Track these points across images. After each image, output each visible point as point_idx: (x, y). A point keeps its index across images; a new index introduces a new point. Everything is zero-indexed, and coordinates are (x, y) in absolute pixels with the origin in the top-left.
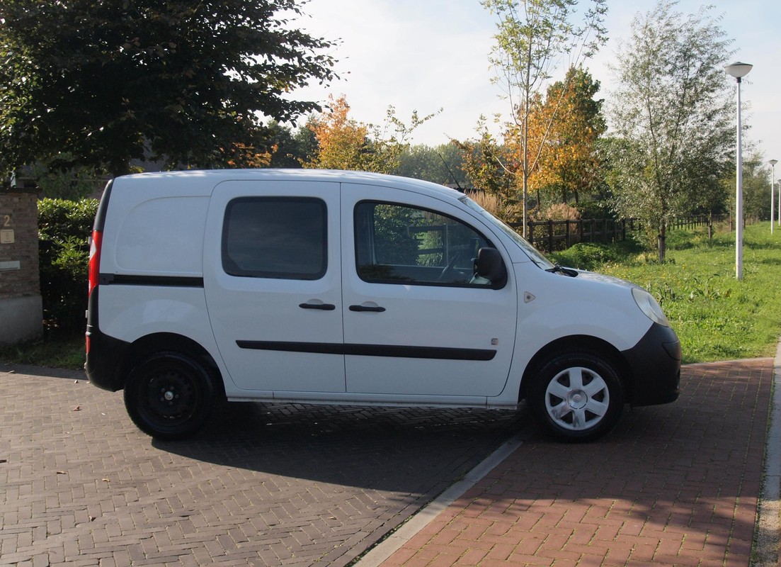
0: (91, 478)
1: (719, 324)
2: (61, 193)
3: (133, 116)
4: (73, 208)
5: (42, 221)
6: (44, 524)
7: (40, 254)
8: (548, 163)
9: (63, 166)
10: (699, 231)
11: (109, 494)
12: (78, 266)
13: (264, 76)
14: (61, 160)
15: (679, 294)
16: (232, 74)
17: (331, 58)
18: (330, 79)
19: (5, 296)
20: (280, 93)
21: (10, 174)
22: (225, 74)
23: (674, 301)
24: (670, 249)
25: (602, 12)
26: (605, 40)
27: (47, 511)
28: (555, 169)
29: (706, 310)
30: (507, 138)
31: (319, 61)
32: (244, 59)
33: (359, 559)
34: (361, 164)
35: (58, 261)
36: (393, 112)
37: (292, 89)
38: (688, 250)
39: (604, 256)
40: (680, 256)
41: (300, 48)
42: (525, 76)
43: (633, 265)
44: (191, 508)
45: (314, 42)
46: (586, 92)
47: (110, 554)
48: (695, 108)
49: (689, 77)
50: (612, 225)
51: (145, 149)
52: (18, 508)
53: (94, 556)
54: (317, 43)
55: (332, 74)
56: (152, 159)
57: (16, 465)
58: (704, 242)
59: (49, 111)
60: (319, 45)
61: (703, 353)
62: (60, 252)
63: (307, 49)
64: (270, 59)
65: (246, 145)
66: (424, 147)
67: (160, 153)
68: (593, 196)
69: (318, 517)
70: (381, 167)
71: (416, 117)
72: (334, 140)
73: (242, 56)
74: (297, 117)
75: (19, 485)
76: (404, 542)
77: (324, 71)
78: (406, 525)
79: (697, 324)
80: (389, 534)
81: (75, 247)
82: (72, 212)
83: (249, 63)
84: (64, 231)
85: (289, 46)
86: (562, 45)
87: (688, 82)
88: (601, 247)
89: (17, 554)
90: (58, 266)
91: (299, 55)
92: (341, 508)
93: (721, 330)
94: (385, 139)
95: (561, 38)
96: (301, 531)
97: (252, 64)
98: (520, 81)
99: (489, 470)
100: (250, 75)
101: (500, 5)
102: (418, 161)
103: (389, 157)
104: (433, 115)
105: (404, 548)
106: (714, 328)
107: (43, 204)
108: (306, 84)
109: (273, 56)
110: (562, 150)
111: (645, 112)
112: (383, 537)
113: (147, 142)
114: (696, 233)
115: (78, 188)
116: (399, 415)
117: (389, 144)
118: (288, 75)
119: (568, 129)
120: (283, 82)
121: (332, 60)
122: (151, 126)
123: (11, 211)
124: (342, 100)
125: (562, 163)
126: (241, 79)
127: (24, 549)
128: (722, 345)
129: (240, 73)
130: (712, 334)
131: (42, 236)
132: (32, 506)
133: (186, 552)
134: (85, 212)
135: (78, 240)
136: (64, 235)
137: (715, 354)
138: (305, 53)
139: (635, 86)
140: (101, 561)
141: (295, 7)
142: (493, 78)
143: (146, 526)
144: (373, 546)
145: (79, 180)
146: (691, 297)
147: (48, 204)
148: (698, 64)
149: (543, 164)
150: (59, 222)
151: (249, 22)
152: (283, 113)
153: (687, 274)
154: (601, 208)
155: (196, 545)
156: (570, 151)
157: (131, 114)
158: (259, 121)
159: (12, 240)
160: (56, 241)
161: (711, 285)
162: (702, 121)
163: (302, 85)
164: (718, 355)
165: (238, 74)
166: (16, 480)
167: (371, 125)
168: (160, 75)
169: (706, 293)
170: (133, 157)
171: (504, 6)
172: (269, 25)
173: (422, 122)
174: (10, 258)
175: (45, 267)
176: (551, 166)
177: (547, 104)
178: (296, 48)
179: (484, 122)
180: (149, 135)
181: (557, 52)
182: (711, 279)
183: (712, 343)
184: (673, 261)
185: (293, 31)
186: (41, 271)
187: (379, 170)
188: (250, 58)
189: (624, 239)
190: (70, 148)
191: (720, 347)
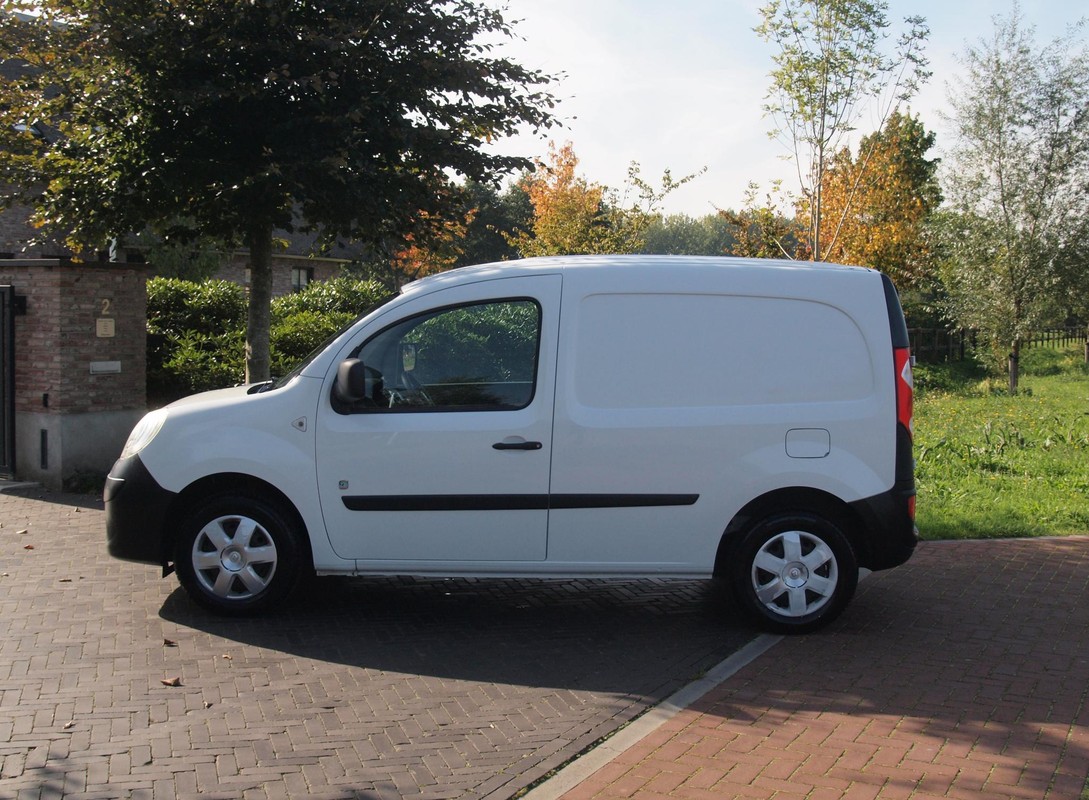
0: (206, 653)
1: (1082, 484)
2: (176, 268)
3: (277, 171)
4: (194, 291)
5: (152, 307)
6: (146, 708)
7: (147, 353)
8: (858, 246)
9: (182, 235)
10: (1073, 349)
11: (231, 675)
12: (197, 370)
13: (459, 120)
14: (182, 226)
15: (1030, 439)
16: (415, 117)
17: (551, 96)
18: (549, 125)
19: (100, 408)
20: (478, 144)
21: (110, 243)
22: (405, 117)
23: (1022, 449)
24: (1027, 374)
25: (921, 36)
26: (927, 75)
27: (150, 692)
28: (867, 255)
29: (1066, 462)
30: (800, 208)
31: (534, 100)
32: (430, 97)
33: (555, 773)
34: (590, 242)
35: (172, 363)
36: (637, 170)
37: (496, 138)
38: (1054, 377)
39: (932, 381)
40: (1040, 386)
41: (508, 84)
42: (817, 128)
43: (970, 396)
44: (337, 697)
45: (527, 76)
46: (915, 147)
47: (230, 751)
48: (1067, 174)
49: (1060, 131)
50: (945, 339)
51: (293, 216)
52: (112, 686)
53: (210, 752)
54: (532, 77)
55: (551, 118)
56: (302, 230)
57: (110, 632)
58: (1077, 367)
59: (166, 161)
60: (534, 80)
61: (1053, 523)
62: (174, 351)
63: (517, 85)
64: (467, 98)
65: (430, 215)
66: (684, 218)
67: (313, 222)
68: (923, 295)
69: (503, 718)
70: (619, 246)
71: (668, 179)
72: (555, 206)
73: (429, 93)
74: (501, 177)
75: (114, 657)
76: (616, 755)
77: (540, 115)
78: (620, 734)
79: (1051, 483)
80: (596, 743)
81: (195, 345)
82: (193, 297)
83: (438, 102)
84: (181, 324)
85: (492, 80)
86: (868, 85)
87: (1058, 137)
88: (929, 369)
89: (110, 745)
90: (171, 370)
91: (506, 93)
92: (535, 708)
93: (1084, 492)
94: (624, 208)
95: (867, 74)
96: (480, 734)
97: (443, 103)
98: (810, 134)
99: (738, 668)
100: (438, 119)
101: (780, 30)
102: (674, 236)
103: (629, 233)
104: (693, 177)
105: (615, 762)
106: (1074, 489)
107: (154, 285)
108: (516, 132)
109: (471, 94)
110: (878, 229)
111: (994, 180)
112: (588, 747)
113: (297, 207)
114: (1068, 353)
115: (200, 264)
116: (623, 590)
117: (629, 214)
118: (491, 120)
119: (887, 200)
120: (484, 128)
121: (552, 100)
122: (301, 186)
123: (111, 293)
124: (567, 149)
125: (876, 247)
126: (426, 124)
127: (120, 738)
128: (1082, 512)
129: (426, 116)
130: (1069, 497)
131: (151, 329)
132: (130, 685)
133: (328, 753)
134: (210, 298)
135: (199, 335)
136: (181, 327)
137: (1070, 525)
138: (514, 90)
139: (979, 143)
140: (218, 758)
141: (503, 26)
142: (771, 131)
143: (277, 717)
144: (574, 758)
145: (202, 252)
146: (1047, 444)
147: (160, 285)
148: (1072, 113)
149: (850, 248)
150: (174, 310)
151: (439, 47)
152: (483, 171)
153: (1046, 412)
154: (930, 313)
155: (343, 745)
156: (889, 230)
157: (275, 168)
158: (449, 181)
159: (111, 333)
160: (170, 337)
161: (1078, 429)
162: (1077, 194)
163: (510, 133)
164: (1075, 527)
165: (423, 116)
166: (109, 651)
167: (606, 188)
168: (317, 117)
169: (1068, 439)
170: (278, 226)
171: (788, 31)
172: (467, 52)
173: (676, 186)
174: (108, 358)
175: (153, 371)
176: (861, 252)
177: (859, 163)
178: (502, 84)
179: (756, 191)
180: (299, 198)
181: (862, 95)
182: (1079, 420)
183: (1067, 509)
184: (1029, 393)
185: (500, 60)
186: (148, 376)
187: (615, 251)
188: (440, 95)
189: (963, 359)
190: (193, 211)
191: (1079, 515)
